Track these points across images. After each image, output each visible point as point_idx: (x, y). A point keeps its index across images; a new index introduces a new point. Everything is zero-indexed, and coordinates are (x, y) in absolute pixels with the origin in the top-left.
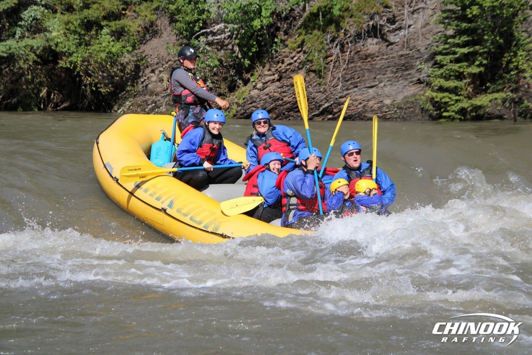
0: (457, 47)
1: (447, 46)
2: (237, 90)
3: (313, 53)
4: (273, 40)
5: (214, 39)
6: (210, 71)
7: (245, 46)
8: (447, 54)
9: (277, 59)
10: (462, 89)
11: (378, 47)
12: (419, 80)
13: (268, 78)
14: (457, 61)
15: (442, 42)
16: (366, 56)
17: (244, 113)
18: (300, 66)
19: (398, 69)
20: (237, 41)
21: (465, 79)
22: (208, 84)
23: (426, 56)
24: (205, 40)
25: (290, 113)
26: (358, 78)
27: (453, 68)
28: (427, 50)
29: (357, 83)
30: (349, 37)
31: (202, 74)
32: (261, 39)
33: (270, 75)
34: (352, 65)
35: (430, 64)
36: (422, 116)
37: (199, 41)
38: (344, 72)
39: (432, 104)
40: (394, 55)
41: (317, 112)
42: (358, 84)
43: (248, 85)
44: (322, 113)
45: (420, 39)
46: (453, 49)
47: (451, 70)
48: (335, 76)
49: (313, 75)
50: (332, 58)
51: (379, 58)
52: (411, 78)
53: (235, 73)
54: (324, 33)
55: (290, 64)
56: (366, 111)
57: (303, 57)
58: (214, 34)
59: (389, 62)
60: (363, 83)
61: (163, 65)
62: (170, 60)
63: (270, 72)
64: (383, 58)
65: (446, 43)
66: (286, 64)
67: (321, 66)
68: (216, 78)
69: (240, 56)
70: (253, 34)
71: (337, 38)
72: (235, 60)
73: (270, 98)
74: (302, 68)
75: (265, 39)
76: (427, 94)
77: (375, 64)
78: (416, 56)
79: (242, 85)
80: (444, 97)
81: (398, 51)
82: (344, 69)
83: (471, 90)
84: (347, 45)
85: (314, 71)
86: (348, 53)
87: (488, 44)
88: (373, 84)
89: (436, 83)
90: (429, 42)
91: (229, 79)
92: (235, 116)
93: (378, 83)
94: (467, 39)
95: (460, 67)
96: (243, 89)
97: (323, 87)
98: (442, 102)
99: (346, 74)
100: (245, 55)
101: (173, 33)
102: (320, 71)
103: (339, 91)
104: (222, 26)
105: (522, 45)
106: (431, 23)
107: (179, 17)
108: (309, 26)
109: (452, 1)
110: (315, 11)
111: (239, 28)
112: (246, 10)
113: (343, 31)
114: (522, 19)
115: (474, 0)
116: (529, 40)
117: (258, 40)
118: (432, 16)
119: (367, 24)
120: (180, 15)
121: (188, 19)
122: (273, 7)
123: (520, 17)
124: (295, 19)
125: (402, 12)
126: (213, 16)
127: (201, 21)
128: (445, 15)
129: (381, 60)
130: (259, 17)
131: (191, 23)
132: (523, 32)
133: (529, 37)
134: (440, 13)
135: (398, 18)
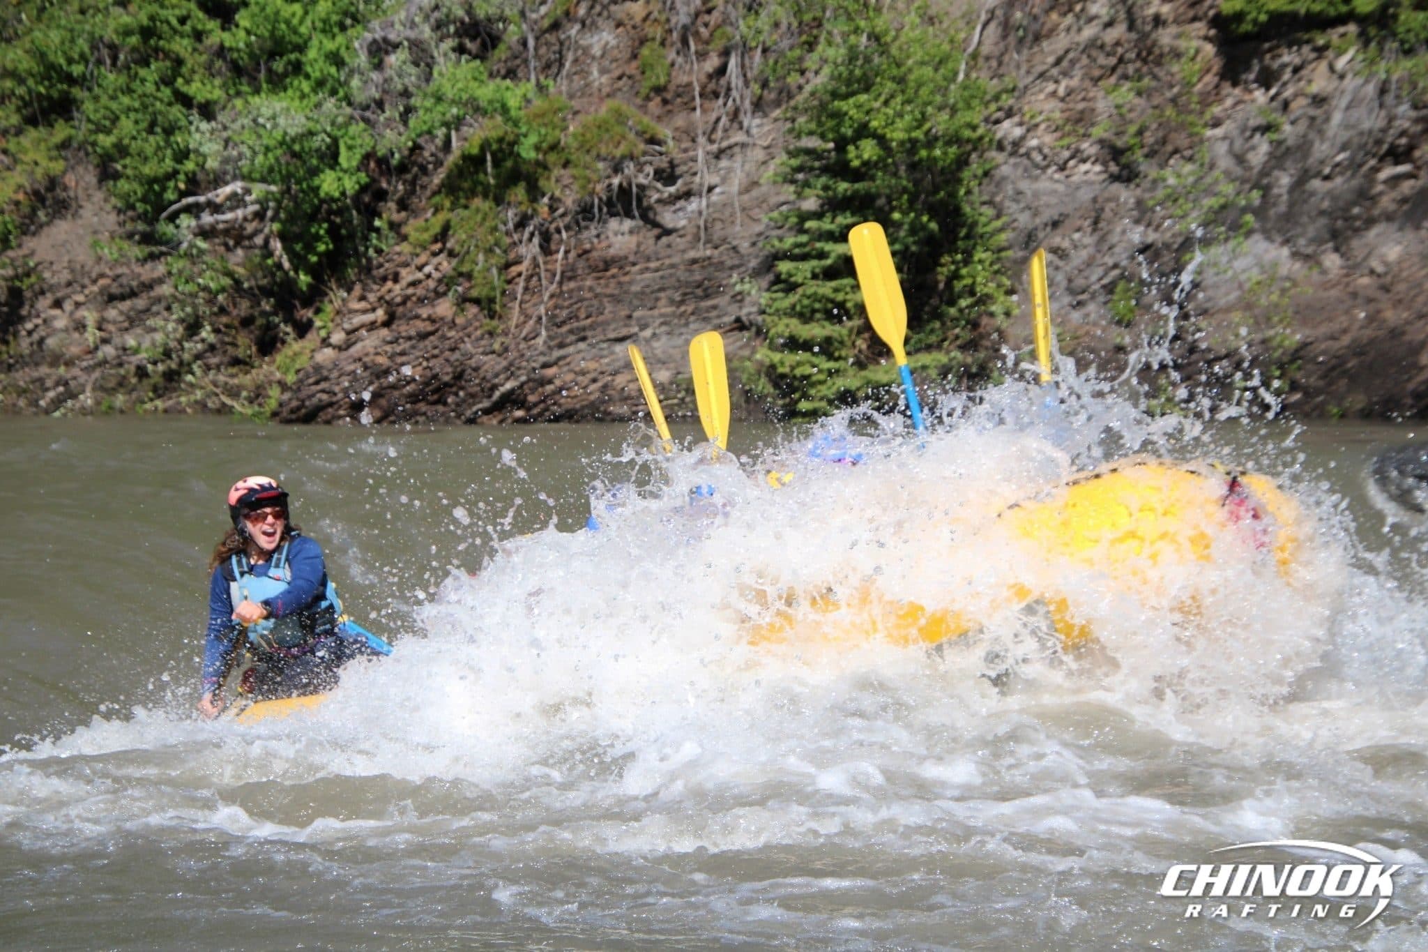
0: (827, 241)
2: (279, 350)
3: (472, 255)
4: (370, 223)
5: (217, 222)
6: (211, 301)
7: (298, 238)
8: (804, 257)
9: (382, 270)
10: (842, 343)
11: (634, 239)
12: (738, 320)
13: (358, 320)
14: (830, 274)
15: (791, 229)
16: (605, 262)
17: (298, 409)
18: (442, 289)
19: (685, 294)
20: (276, 227)
21: (850, 318)
22: (204, 334)
23: (753, 263)
24: (193, 223)
25: (419, 406)
26: (587, 317)
27: (821, 291)
28: (755, 249)
29: (584, 329)
30: (563, 215)
31: (189, 309)
32: (338, 220)
33: (365, 312)
34: (572, 285)
35: (764, 283)
36: (749, 413)
37: (177, 227)
38: (551, 303)
39: (771, 380)
40: (676, 260)
41: (486, 404)
42: (589, 333)
43: (309, 336)
44: (498, 406)
45: (738, 221)
46: (818, 245)
47: (815, 297)
48: (529, 312)
49: (472, 310)
50: (523, 268)
51: (637, 268)
52: (719, 317)
53: (274, 306)
54: (498, 205)
55: (414, 284)
56: (609, 400)
57: (447, 266)
58: (216, 208)
59: (662, 278)
60: (599, 329)
61: (83, 287)
62: (102, 276)
63: (363, 305)
64: (647, 269)
65: (801, 231)
66: (404, 283)
67: (493, 289)
68: (224, 319)
69: (286, 265)
70: (317, 209)
71: (532, 217)
72: (273, 275)
73: (366, 368)
74: (445, 294)
75: (351, 222)
76: (758, 356)
77: (630, 283)
78: (729, 263)
79: (292, 335)
80: (799, 364)
81: (684, 251)
82: (552, 296)
83: (864, 346)
84: (556, 236)
85: (477, 301)
86: (560, 255)
87: (902, 234)
88: (625, 332)
89: (781, 328)
90: (758, 228)
91: (260, 321)
92: (275, 414)
93: (636, 329)
94: (850, 220)
95: (836, 290)
96: (296, 346)
97: (500, 340)
98: (795, 377)
99: (556, 307)
100: (299, 261)
101: (108, 207)
102: (492, 300)
103: (541, 348)
104: (237, 187)
105: (981, 236)
106: (762, 181)
107: (125, 167)
108: (461, 189)
109: (813, 126)
110: (475, 151)
111: (283, 193)
112: (297, 147)
113: (546, 200)
114: (980, 172)
115: (865, 126)
116: (998, 224)
117: (331, 223)
118: (764, 163)
119: (605, 182)
120: (128, 161)
121: (148, 170)
122: (366, 142)
123: (975, 167)
124: (424, 169)
125: (691, 153)
126: (212, 164)
127: (182, 177)
128: (795, 162)
129: (642, 272)
130: (332, 168)
131: (155, 180)
132: (984, 203)
133: (998, 216)
134: (784, 157)
135: (683, 168)
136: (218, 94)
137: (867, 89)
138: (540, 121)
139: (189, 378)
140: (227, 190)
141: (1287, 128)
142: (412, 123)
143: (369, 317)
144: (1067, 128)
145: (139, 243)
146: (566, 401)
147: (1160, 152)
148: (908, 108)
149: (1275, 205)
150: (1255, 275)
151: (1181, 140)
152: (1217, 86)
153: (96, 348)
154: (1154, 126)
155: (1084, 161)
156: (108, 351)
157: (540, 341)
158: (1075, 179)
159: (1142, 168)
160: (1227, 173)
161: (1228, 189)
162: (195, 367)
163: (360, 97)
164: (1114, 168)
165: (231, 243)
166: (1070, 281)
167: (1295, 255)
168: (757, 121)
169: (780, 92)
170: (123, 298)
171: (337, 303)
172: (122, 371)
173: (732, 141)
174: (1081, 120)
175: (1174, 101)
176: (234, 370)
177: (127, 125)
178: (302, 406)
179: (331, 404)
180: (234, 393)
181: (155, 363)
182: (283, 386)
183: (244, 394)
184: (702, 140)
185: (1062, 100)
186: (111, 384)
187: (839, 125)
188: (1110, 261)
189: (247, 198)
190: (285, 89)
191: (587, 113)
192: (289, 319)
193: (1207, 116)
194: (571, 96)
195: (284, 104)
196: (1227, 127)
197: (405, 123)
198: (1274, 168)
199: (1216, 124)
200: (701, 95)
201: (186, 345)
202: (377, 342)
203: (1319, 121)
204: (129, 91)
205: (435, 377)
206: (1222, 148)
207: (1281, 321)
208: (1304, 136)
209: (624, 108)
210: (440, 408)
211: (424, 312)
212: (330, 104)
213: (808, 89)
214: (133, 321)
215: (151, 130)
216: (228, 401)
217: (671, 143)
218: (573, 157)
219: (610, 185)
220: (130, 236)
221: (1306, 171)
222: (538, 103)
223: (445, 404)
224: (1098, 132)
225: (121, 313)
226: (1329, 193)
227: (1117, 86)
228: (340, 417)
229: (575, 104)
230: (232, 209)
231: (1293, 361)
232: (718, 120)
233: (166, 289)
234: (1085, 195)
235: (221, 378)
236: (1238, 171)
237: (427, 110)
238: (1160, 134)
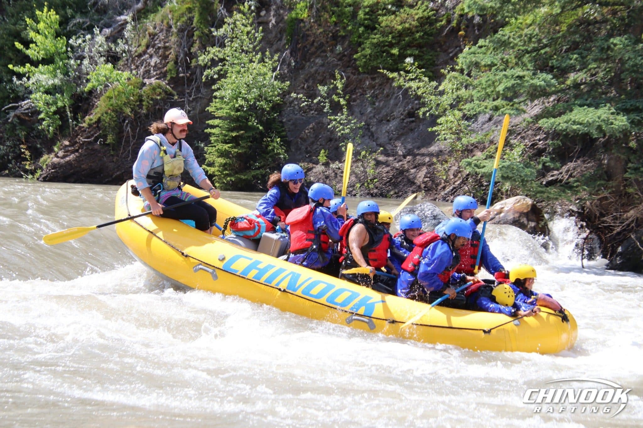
2: (41, 157)
3: (107, 129)
4: (75, 116)
8: (218, 136)
13: (67, 148)
14: (227, 142)
23: (202, 137)
24: (14, 113)
27: (224, 147)
28: (203, 132)
30: (139, 117)
32: (64, 115)
33: (70, 146)
37: (9, 114)
43: (51, 153)
44: (114, 180)
45: (198, 123)
48: (126, 149)
49: (107, 147)
50: (124, 134)
54: (117, 113)
55: (87, 137)
57: (98, 132)
63: (69, 143)
67: (114, 141)
71: (128, 117)
75: (68, 116)
78: (194, 136)
79: (46, 153)
82: (134, 144)
85: (108, 144)
90: (204, 125)
92: (38, 179)
96: (47, 156)
97: (116, 158)
99: (135, 148)
102: (114, 144)
125: (183, 99)
138: (132, 86)
139: (10, 165)
140: (25, 103)
141: (377, 103)
143: (72, 148)
152: (355, 89)
155: (312, 110)
157: (130, 159)
158: (308, 115)
162: (13, 162)
166: (307, 148)
168: (205, 90)
171: (61, 143)
173: (197, 96)
174: (311, 97)
178: (48, 176)
179: (57, 176)
180: (26, 171)
182: (42, 169)
183: (29, 171)
184: (186, 95)
185: (306, 90)
188: (319, 143)
189: (32, 106)
192: (46, 147)
194: (143, 78)
196: (358, 102)
199: (355, 100)
200: (187, 81)
201: (10, 154)
202: (74, 156)
205: (93, 169)
206: (356, 108)
209: (161, 83)
211: (90, 147)
216: (23, 174)
217: (176, 96)
218: (143, 99)
219: (155, 108)
221: (382, 118)
229: (144, 81)
230: (27, 109)
232: (192, 89)
234: (312, 121)
235: (21, 166)
236: (361, 116)
237: (94, 80)
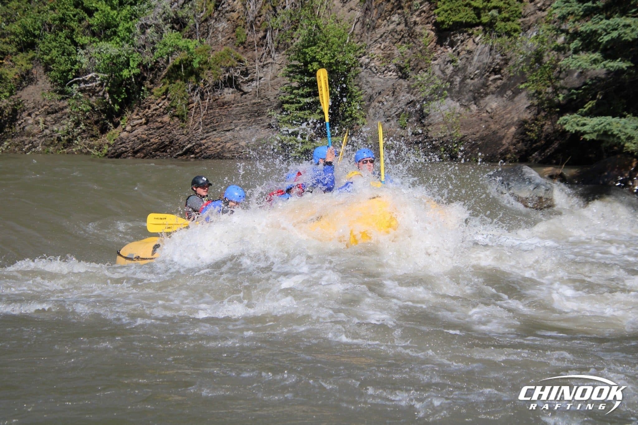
0: (301, 97)
1: (293, 96)
2: (108, 132)
3: (176, 100)
4: (141, 88)
5: (86, 87)
6: (84, 115)
7: (115, 93)
8: (292, 103)
9: (144, 105)
11: (233, 95)
12: (270, 125)
13: (136, 122)
14: (301, 109)
15: (288, 93)
16: (223, 103)
17: (114, 153)
18: (165, 112)
19: (251, 115)
20: (107, 88)
22: (81, 126)
23: (275, 105)
24: (78, 87)
25: (157, 153)
26: (217, 123)
27: (298, 115)
28: (276, 100)
29: (215, 127)
30: (208, 87)
31: (76, 117)
32: (129, 87)
33: (138, 119)
34: (211, 111)
35: (279, 111)
37: (72, 88)
38: (204, 117)
40: (248, 103)
41: (181, 152)
42: (217, 128)
43: (118, 128)
44: (185, 153)
45: (270, 90)
46: (298, 99)
48: (196, 120)
49: (176, 119)
50: (194, 105)
51: (235, 105)
52: (263, 123)
53: (106, 117)
54: (185, 82)
55: (156, 110)
56: (224, 152)
57: (167, 104)
58: (86, 82)
59: (243, 109)
60: (221, 127)
61: (39, 109)
63: (137, 117)
64: (238, 106)
65: (291, 93)
66: (152, 109)
67: (184, 112)
68: (89, 121)
69: (110, 102)
70: (122, 83)
71: (197, 87)
72: (106, 106)
73: (138, 139)
74: (166, 113)
75: (133, 88)
77: (232, 111)
78: (267, 104)
79: (113, 127)
80: (291, 140)
81: (251, 100)
82: (204, 115)
84: (206, 94)
85: (178, 116)
86: (207, 101)
88: (230, 128)
89: (284, 127)
90: (277, 92)
91: (101, 122)
92: (106, 155)
93: (234, 127)
94: (309, 90)
95: (304, 114)
96: (114, 131)
97: (186, 130)
98: (289, 145)
99: (206, 119)
100: (115, 101)
101: (48, 81)
102: (183, 116)
103: (200, 133)
104: (93, 74)
105: (354, 97)
106: (278, 76)
107: (53, 67)
108: (172, 77)
109: (296, 57)
110: (178, 63)
111: (109, 77)
112: (115, 61)
113: (202, 81)
114: (354, 74)
115: (314, 57)
116: (360, 92)
117: (127, 88)
118: (279, 70)
119: (223, 75)
120: (54, 65)
121: (61, 68)
122: (140, 59)
123: (352, 73)
124: (159, 70)
125: (254, 66)
126: (84, 66)
127: (74, 71)
128: (290, 70)
129: (236, 107)
130: (128, 68)
131: (64, 72)
132: (355, 85)
133: (360, 90)
134: (286, 68)
135: (251, 71)
136: (86, 41)
137: (315, 45)
138: (200, 53)
139: (76, 142)
140: (90, 75)
141: (459, 61)
142: (155, 53)
143: (140, 121)
144: (384, 60)
145: (59, 94)
146: (209, 153)
147: (416, 69)
148: (329, 52)
149: (454, 88)
150: (448, 112)
151: (423, 65)
152: (435, 47)
153: (43, 131)
154: (414, 60)
155: (390, 71)
156: (47, 132)
157: (200, 130)
158: (387, 77)
159: (409, 74)
160: (438, 76)
161: (439, 82)
162: (78, 138)
163: (138, 44)
164: (400, 74)
165: (91, 94)
166: (385, 113)
167: (461, 105)
168: (277, 55)
169: (285, 45)
170: (53, 113)
171: (129, 116)
172: (52, 139)
173: (268, 62)
174: (389, 57)
175: (421, 51)
176: (92, 139)
177: (54, 52)
178: (116, 152)
179: (126, 152)
180: (91, 147)
181: (64, 136)
182: (109, 145)
183: (95, 147)
184: (257, 61)
185: (383, 50)
186: (48, 143)
187: (305, 57)
188: (399, 106)
189: (97, 79)
190: (111, 41)
191: (217, 51)
192: (111, 121)
193: (432, 57)
194: (212, 45)
195: (111, 45)
196: (439, 61)
197: (153, 53)
198: (454, 75)
199: (435, 59)
200: (257, 46)
201: (75, 130)
202: (142, 130)
203: (469, 59)
204: (55, 40)
205: (163, 142)
206: (437, 68)
207: (456, 128)
208: (465, 64)
209: (230, 49)
210: (165, 154)
211: (159, 120)
212: (126, 46)
213: (294, 44)
214: (56, 121)
215: (63, 54)
216: (90, 150)
217: (246, 62)
218: (212, 66)
219: (225, 76)
220: (55, 91)
221: (465, 76)
222: (200, 47)
223: (166, 152)
224: (395, 61)
225: (52, 118)
226: (473, 84)
227: (401, 45)
228: (129, 156)
229: (213, 48)
230: (91, 82)
231: (460, 142)
232: (263, 54)
233: (68, 110)
234: (390, 83)
235: (87, 142)
236: (442, 76)
237: (161, 49)
238: (416, 62)
